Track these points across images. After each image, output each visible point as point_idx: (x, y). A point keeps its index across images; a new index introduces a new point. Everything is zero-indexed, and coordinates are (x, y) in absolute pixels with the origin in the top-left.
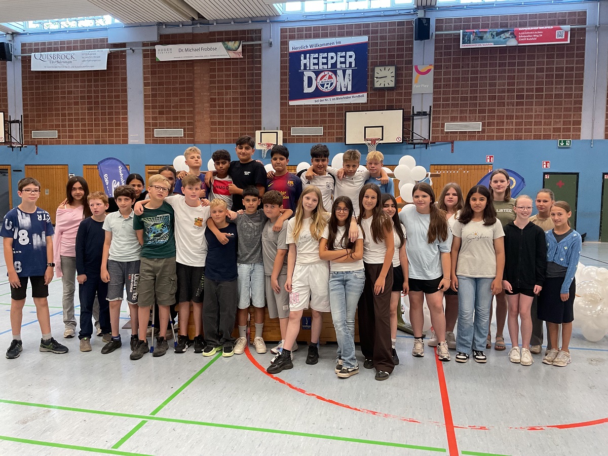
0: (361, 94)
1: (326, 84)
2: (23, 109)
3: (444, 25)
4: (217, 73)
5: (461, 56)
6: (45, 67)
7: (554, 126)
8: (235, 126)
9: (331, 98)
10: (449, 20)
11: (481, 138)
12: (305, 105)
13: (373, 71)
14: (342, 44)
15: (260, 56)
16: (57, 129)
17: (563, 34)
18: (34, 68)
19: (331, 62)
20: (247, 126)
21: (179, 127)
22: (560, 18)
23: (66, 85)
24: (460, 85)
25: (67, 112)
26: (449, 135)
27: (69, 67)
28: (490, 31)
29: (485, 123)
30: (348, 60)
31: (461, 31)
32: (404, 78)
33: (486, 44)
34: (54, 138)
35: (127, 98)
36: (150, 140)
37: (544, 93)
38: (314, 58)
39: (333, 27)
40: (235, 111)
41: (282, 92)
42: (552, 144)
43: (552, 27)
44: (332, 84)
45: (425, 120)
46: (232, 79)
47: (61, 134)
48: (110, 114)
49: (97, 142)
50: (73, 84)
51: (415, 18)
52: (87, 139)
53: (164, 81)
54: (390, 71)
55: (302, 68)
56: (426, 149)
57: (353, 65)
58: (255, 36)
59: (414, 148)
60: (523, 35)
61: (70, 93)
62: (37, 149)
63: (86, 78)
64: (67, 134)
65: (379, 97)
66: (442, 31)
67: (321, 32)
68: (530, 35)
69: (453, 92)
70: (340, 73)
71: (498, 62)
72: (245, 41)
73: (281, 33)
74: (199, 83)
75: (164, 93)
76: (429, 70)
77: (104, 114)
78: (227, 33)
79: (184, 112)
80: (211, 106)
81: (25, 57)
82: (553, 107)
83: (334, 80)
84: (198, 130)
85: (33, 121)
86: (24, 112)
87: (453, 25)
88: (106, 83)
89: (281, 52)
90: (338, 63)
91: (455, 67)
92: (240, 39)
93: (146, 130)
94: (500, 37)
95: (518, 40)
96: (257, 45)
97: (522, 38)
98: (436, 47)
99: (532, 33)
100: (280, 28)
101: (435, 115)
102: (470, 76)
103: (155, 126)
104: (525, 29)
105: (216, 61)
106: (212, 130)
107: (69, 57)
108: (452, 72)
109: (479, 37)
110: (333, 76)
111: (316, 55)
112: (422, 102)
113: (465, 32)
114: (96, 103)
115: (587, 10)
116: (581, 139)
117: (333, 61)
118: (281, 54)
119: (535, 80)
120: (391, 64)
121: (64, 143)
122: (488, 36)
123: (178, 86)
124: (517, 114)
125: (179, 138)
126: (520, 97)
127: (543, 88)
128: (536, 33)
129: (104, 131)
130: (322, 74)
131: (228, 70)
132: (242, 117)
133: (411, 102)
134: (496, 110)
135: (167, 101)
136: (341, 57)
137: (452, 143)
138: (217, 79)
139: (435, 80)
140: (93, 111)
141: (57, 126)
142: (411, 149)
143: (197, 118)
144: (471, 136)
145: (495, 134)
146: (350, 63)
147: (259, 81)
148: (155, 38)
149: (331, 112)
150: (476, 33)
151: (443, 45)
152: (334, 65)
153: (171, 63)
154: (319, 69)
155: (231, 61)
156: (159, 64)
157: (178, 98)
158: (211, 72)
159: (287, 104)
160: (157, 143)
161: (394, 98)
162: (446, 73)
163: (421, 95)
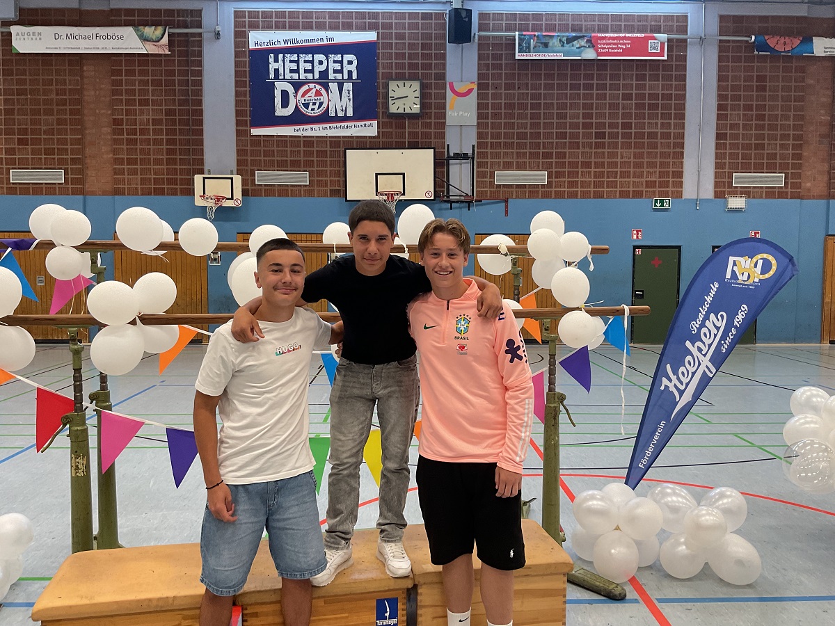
0: (368, 123)
1: (311, 104)
3: (491, 23)
4: (124, 78)
5: (517, 72)
7: (648, 179)
8: (157, 167)
9: (321, 126)
10: (499, 16)
11: (546, 195)
12: (277, 137)
13: (386, 86)
14: (336, 41)
15: (200, 54)
17: (657, 47)
19: (318, 69)
20: (178, 167)
21: (57, 167)
22: (653, 23)
24: (516, 115)
26: (502, 189)
28: (558, 36)
29: (552, 172)
30: (347, 68)
31: (517, 33)
32: (433, 101)
33: (552, 54)
36: (3, 188)
37: (633, 131)
38: (291, 61)
39: (321, 14)
40: (156, 142)
41: (238, 113)
42: (644, 204)
43: (643, 35)
44: (321, 104)
45: (466, 166)
46: (150, 88)
51: (447, 9)
53: (28, 87)
54: (413, 88)
55: (272, 75)
56: (469, 210)
57: (355, 76)
58: (191, 21)
59: (451, 209)
60: (604, 44)
65: (396, 128)
66: (488, 31)
67: (301, 20)
68: (614, 44)
69: (506, 126)
70: (334, 87)
71: (569, 82)
72: (174, 27)
73: (236, 17)
74: (93, 93)
75: (29, 107)
76: (470, 91)
78: (142, 12)
79: (64, 142)
80: (114, 132)
82: (646, 151)
83: (324, 98)
84: (91, 173)
87: (504, 23)
89: (235, 48)
90: (331, 71)
91: (508, 87)
92: (165, 24)
94: (573, 45)
95: (597, 52)
96: (193, 35)
97: (603, 48)
98: (479, 55)
99: (616, 41)
100: (233, 10)
101: (479, 159)
102: (529, 102)
103: (10, 165)
104: (607, 35)
105: (123, 58)
106: (115, 173)
108: (503, 94)
109: (542, 43)
110: (323, 92)
111: (295, 57)
112: (461, 140)
113: (522, 35)
115: (689, 15)
116: (684, 197)
117: (323, 68)
118: (235, 51)
119: (621, 111)
120: (413, 78)
122: (555, 43)
123: (53, 96)
124: (596, 160)
125: (57, 186)
126: (600, 135)
127: (631, 123)
128: (621, 42)
130: (305, 88)
131: (142, 73)
132: (169, 152)
133: (444, 138)
134: (567, 153)
135: (33, 122)
136: (335, 62)
137: (506, 201)
138: (124, 87)
139: (479, 106)
142: (447, 209)
143: (88, 151)
144: (532, 192)
145: (566, 189)
146: (350, 73)
147: (199, 93)
148: (11, 14)
149: (320, 149)
150: (538, 37)
151: (490, 52)
152: (324, 74)
153: (40, 58)
154: (299, 79)
155: (150, 58)
156: (18, 58)
157: (53, 117)
158: (113, 76)
159: (247, 133)
160: (16, 194)
161: (420, 130)
162: (495, 96)
163: (459, 128)
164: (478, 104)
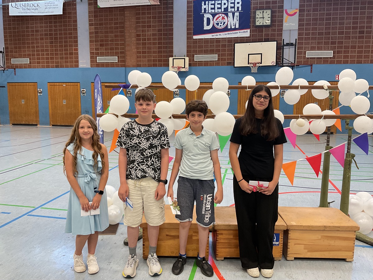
0: (245, 30)
1: (220, 23)
2: (5, 43)
4: (141, 16)
5: (319, 3)
6: (19, 13)
8: (154, 55)
9: (224, 33)
11: (332, 62)
12: (205, 39)
13: (255, 13)
15: (172, 3)
16: (29, 57)
18: (11, 14)
19: (224, 7)
20: (163, 54)
21: (115, 55)
23: (34, 25)
24: (318, 23)
25: (35, 45)
26: (309, 60)
27: (36, 13)
29: (335, 51)
30: (237, 5)
32: (277, 19)
34: (27, 64)
35: (77, 34)
36: (94, 64)
38: (212, 4)
40: (154, 44)
41: (188, 29)
44: (224, 23)
45: (292, 49)
46: (152, 20)
47: (32, 61)
48: (66, 46)
49: (57, 67)
50: (39, 25)
52: (50, 64)
53: (104, 22)
54: (268, 13)
55: (203, 11)
57: (240, 9)
61: (37, 31)
62: (15, 72)
63: (48, 21)
64: (36, 61)
65: (259, 32)
69: (313, 29)
70: (230, 15)
71: (346, 7)
74: (128, 23)
75: (104, 30)
76: (295, 13)
77: (61, 46)
79: (117, 44)
80: (137, 40)
81: (5, 6)
83: (226, 20)
84: (128, 57)
85: (11, 52)
86: (5, 45)
88: (63, 24)
90: (229, 8)
91: (314, 10)
93: (91, 57)
101: (299, 46)
102: (325, 17)
103: (97, 55)
105: (141, 7)
107: (36, 5)
108: (312, 14)
110: (226, 17)
111: (213, 2)
112: (290, 37)
114: (56, 38)
117: (226, 6)
118: (187, 1)
120: (267, 8)
121: (34, 67)
123: (113, 25)
124: (358, 45)
125: (115, 63)
126: (362, 32)
129: (62, 58)
130: (217, 16)
131: (149, 13)
132: (159, 48)
133: (282, 36)
134: (344, 42)
135: (105, 36)
136: (231, 3)
137: (311, 66)
138: (141, 20)
139: (300, 20)
140: (54, 44)
141: (29, 55)
143: (127, 48)
144: (325, 60)
145: (342, 59)
146: (238, 8)
147: (172, 21)
149: (223, 44)
152: (226, 9)
153: (108, 9)
154: (215, 12)
155: (151, 7)
156: (100, 10)
157: (113, 34)
158: (137, 15)
159: (191, 38)
160: (99, 67)
161: (270, 33)
162: (307, 15)
163: (289, 31)
164: (299, 19)
